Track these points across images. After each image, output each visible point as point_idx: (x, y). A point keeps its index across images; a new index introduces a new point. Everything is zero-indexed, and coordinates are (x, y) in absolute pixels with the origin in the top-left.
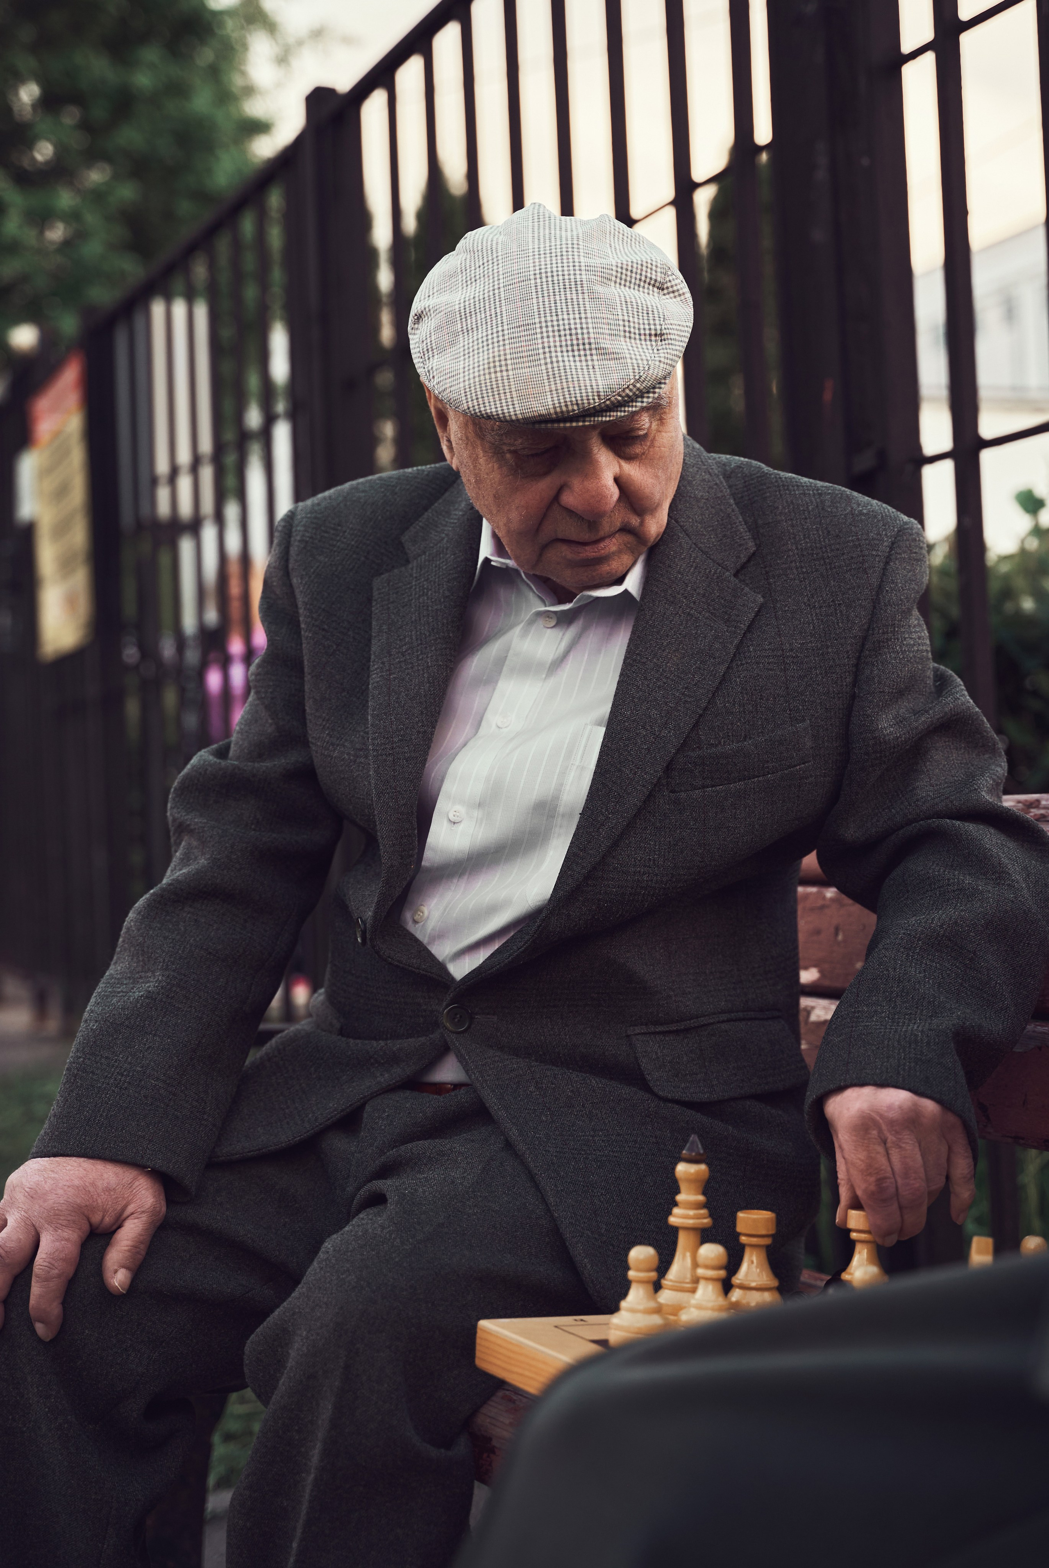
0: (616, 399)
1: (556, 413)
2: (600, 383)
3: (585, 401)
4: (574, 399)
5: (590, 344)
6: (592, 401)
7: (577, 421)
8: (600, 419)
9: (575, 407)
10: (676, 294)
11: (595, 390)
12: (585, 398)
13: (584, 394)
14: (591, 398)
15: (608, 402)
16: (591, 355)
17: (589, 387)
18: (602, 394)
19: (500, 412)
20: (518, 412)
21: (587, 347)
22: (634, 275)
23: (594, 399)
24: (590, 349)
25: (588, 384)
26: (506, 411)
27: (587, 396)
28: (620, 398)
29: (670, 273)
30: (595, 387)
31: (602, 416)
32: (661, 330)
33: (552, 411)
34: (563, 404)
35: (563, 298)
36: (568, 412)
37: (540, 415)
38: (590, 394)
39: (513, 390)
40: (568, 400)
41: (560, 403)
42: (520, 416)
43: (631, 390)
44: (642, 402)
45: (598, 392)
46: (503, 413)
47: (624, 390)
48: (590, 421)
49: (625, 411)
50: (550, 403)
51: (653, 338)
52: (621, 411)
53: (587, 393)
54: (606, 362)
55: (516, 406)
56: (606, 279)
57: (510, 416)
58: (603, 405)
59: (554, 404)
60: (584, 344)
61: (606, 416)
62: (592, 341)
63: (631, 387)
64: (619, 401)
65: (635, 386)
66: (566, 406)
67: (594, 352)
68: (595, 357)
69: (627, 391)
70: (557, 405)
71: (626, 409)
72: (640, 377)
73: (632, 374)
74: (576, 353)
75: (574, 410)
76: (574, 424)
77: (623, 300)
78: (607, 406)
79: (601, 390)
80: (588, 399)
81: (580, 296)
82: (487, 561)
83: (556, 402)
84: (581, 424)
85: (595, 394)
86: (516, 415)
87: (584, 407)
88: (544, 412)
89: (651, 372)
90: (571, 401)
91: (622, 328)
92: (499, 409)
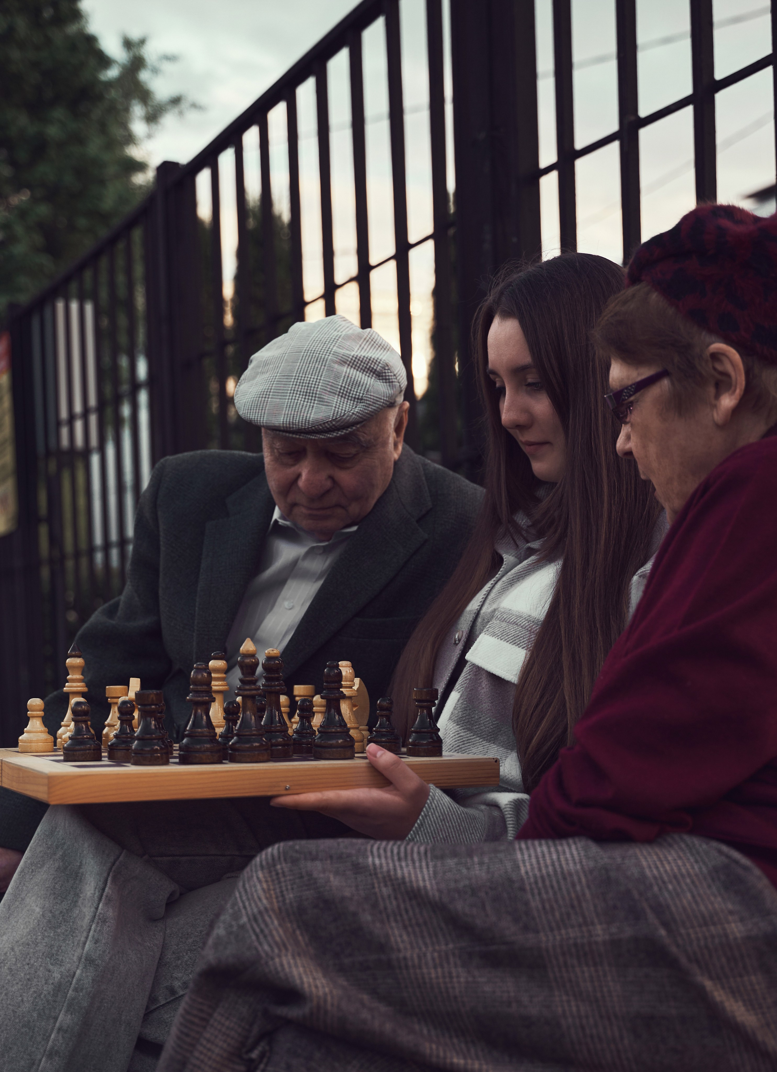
0: (319, 427)
1: (283, 427)
2: (312, 416)
3: (300, 424)
4: (294, 421)
5: (316, 394)
6: (303, 425)
7: (296, 435)
8: (309, 436)
9: (294, 426)
10: (388, 381)
11: (308, 419)
12: (300, 422)
13: (301, 420)
14: (304, 423)
15: (313, 428)
16: (315, 400)
17: (305, 417)
18: (310, 422)
19: (256, 419)
20: (264, 422)
21: (314, 395)
22: (362, 364)
23: (305, 424)
24: (315, 397)
25: (305, 415)
26: (259, 419)
27: (302, 421)
28: (321, 427)
29: (387, 368)
30: (308, 418)
31: (311, 435)
32: (362, 396)
33: (281, 425)
34: (288, 423)
35: (313, 366)
36: (290, 428)
37: (275, 426)
38: (304, 421)
39: (267, 409)
40: (291, 421)
41: (286, 422)
42: (265, 424)
43: (329, 424)
44: (337, 433)
45: (309, 421)
46: (257, 420)
47: (324, 423)
48: (303, 436)
49: (325, 436)
50: (282, 420)
51: (356, 400)
52: (322, 435)
53: (302, 419)
54: (320, 406)
55: (265, 418)
56: (343, 362)
57: (260, 423)
58: (310, 429)
59: (283, 422)
60: (313, 393)
61: (313, 436)
62: (318, 392)
63: (329, 423)
64: (320, 429)
65: (332, 423)
66: (289, 424)
67: (317, 399)
68: (316, 402)
69: (326, 425)
70: (285, 423)
71: (326, 435)
72: (336, 418)
73: (332, 416)
74: (307, 397)
75: (293, 428)
76: (294, 436)
77: (347, 375)
78: (313, 430)
79: (311, 420)
80: (302, 423)
81: (323, 367)
82: (276, 521)
83: (285, 421)
84: (298, 436)
85: (307, 421)
86: (263, 423)
87: (299, 427)
88: (277, 425)
89: (344, 417)
90: (293, 422)
91: (338, 390)
92: (256, 418)
